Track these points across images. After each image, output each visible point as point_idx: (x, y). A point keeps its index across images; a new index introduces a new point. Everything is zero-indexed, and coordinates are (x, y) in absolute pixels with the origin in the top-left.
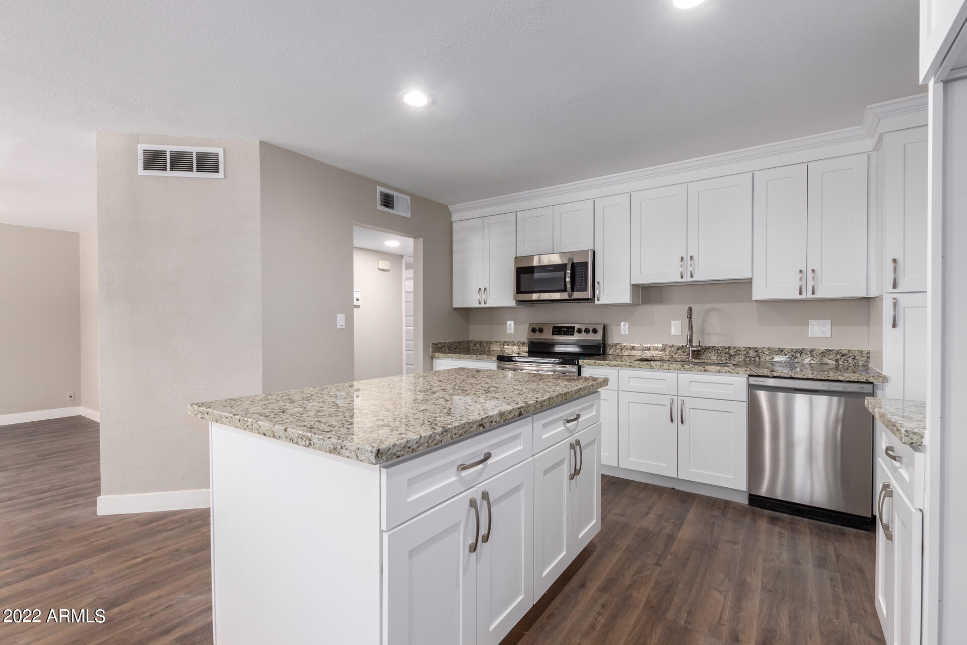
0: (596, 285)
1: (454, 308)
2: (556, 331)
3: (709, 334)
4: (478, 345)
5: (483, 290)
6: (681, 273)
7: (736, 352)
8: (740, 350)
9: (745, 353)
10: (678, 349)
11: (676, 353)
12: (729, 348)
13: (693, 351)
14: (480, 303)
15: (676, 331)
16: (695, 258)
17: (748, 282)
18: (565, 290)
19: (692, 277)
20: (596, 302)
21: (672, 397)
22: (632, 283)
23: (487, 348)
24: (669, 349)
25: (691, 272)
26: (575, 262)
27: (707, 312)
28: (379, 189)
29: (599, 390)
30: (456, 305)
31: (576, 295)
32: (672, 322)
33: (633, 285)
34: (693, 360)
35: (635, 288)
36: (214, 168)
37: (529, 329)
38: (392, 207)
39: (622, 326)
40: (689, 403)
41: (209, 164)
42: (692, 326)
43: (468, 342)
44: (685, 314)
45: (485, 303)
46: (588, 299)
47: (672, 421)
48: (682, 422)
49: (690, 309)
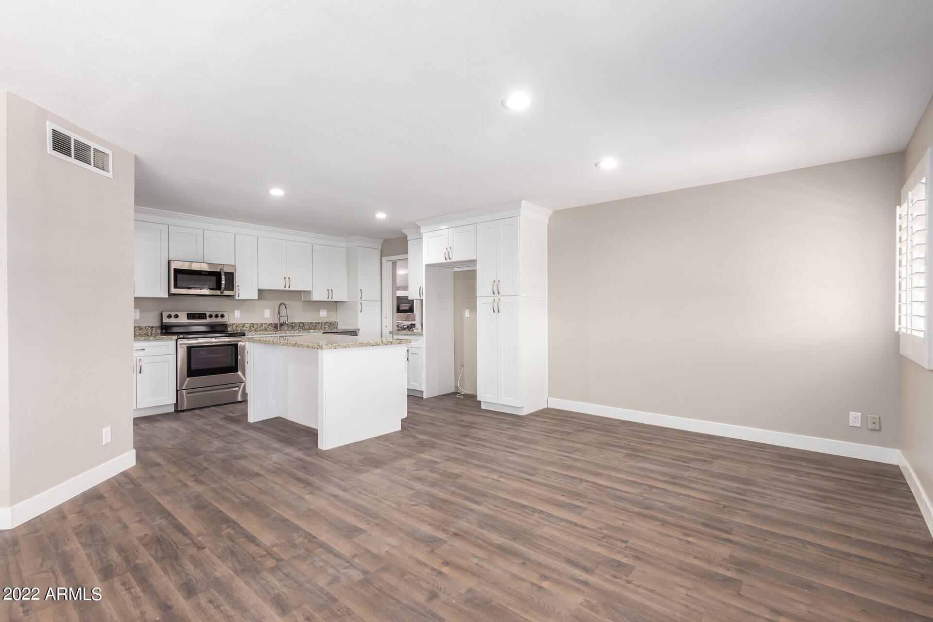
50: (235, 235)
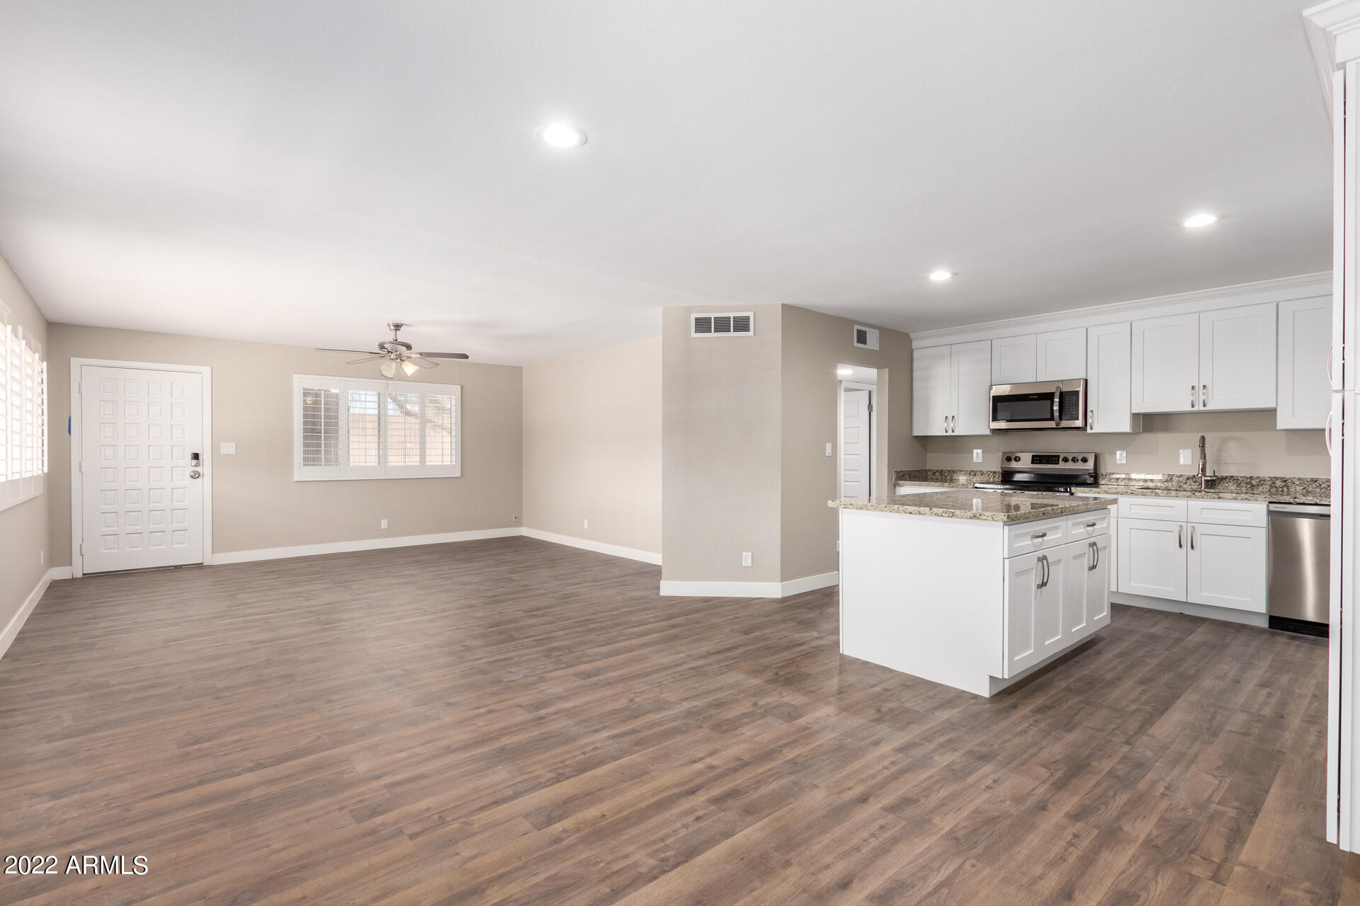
0: (1089, 414)
1: (915, 437)
2: (1036, 460)
3: (1226, 463)
4: (938, 474)
5: (950, 418)
6: (1192, 402)
7: (1260, 482)
8: (1264, 480)
9: (1270, 483)
10: (1188, 479)
11: (1186, 483)
12: (1251, 478)
13: (1206, 481)
14: (946, 432)
15: (1187, 461)
16: (1209, 386)
17: (1272, 412)
18: (1052, 418)
19: (1204, 406)
20: (1089, 431)
21: (1181, 524)
22: (1133, 412)
23: (948, 477)
24: (1177, 479)
25: (1204, 401)
26: (1064, 390)
27: (1224, 441)
28: (856, 327)
29: (1109, 507)
30: (917, 433)
31: (1064, 424)
32: (1181, 451)
33: (1133, 414)
34: (1207, 490)
35: (1135, 417)
36: (746, 328)
37: (1002, 458)
38: (865, 343)
39: (1118, 456)
40: (1200, 529)
41: (742, 325)
42: (1205, 455)
43: (926, 471)
44: (1197, 442)
45: (953, 432)
46: (1078, 428)
47: (1181, 546)
48: (1192, 547)
49: (1203, 438)
50: (1087, 329)
